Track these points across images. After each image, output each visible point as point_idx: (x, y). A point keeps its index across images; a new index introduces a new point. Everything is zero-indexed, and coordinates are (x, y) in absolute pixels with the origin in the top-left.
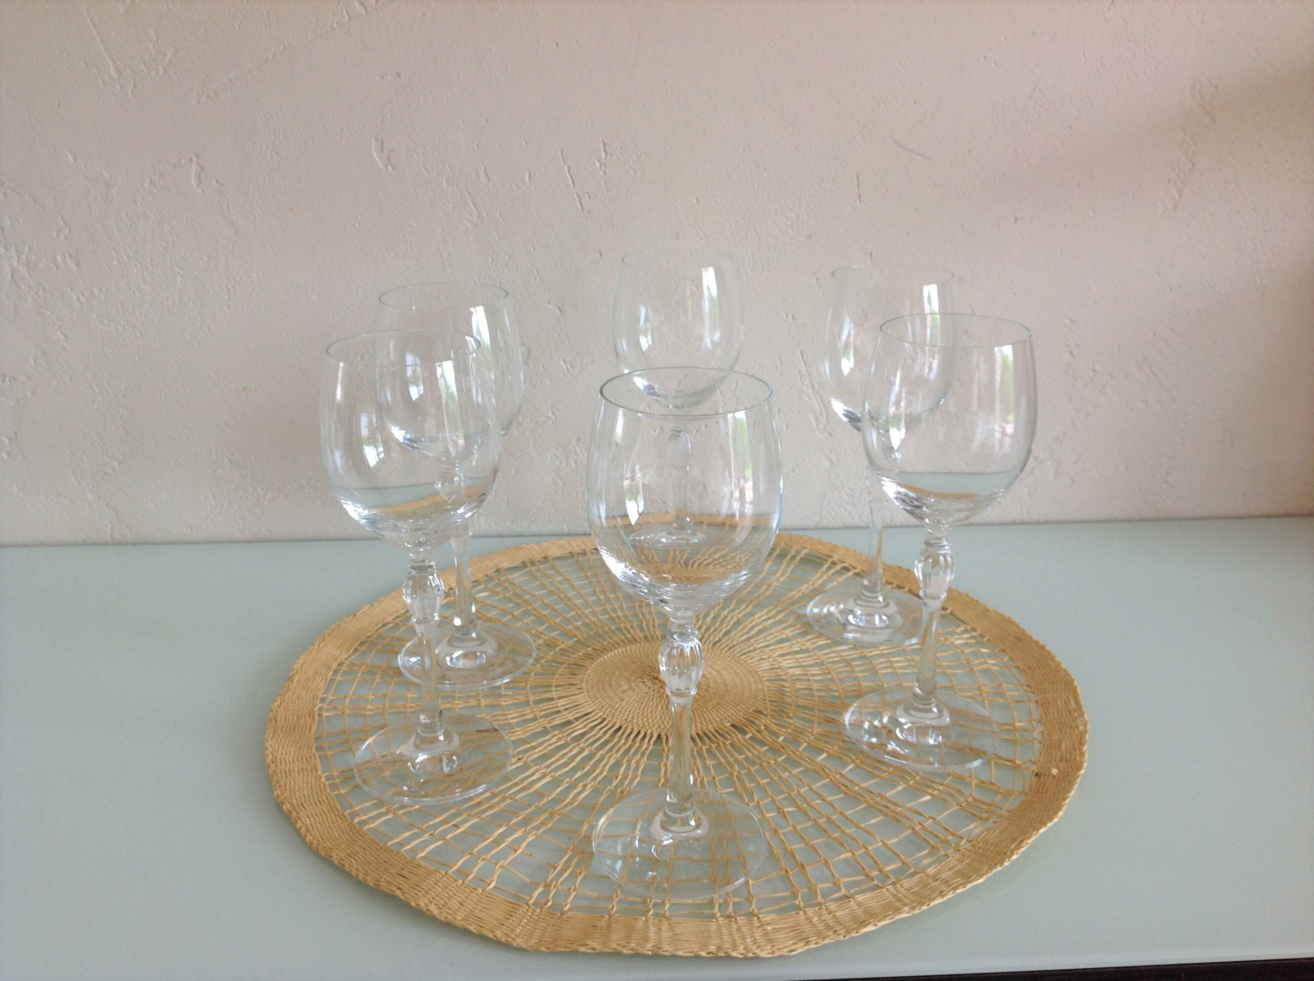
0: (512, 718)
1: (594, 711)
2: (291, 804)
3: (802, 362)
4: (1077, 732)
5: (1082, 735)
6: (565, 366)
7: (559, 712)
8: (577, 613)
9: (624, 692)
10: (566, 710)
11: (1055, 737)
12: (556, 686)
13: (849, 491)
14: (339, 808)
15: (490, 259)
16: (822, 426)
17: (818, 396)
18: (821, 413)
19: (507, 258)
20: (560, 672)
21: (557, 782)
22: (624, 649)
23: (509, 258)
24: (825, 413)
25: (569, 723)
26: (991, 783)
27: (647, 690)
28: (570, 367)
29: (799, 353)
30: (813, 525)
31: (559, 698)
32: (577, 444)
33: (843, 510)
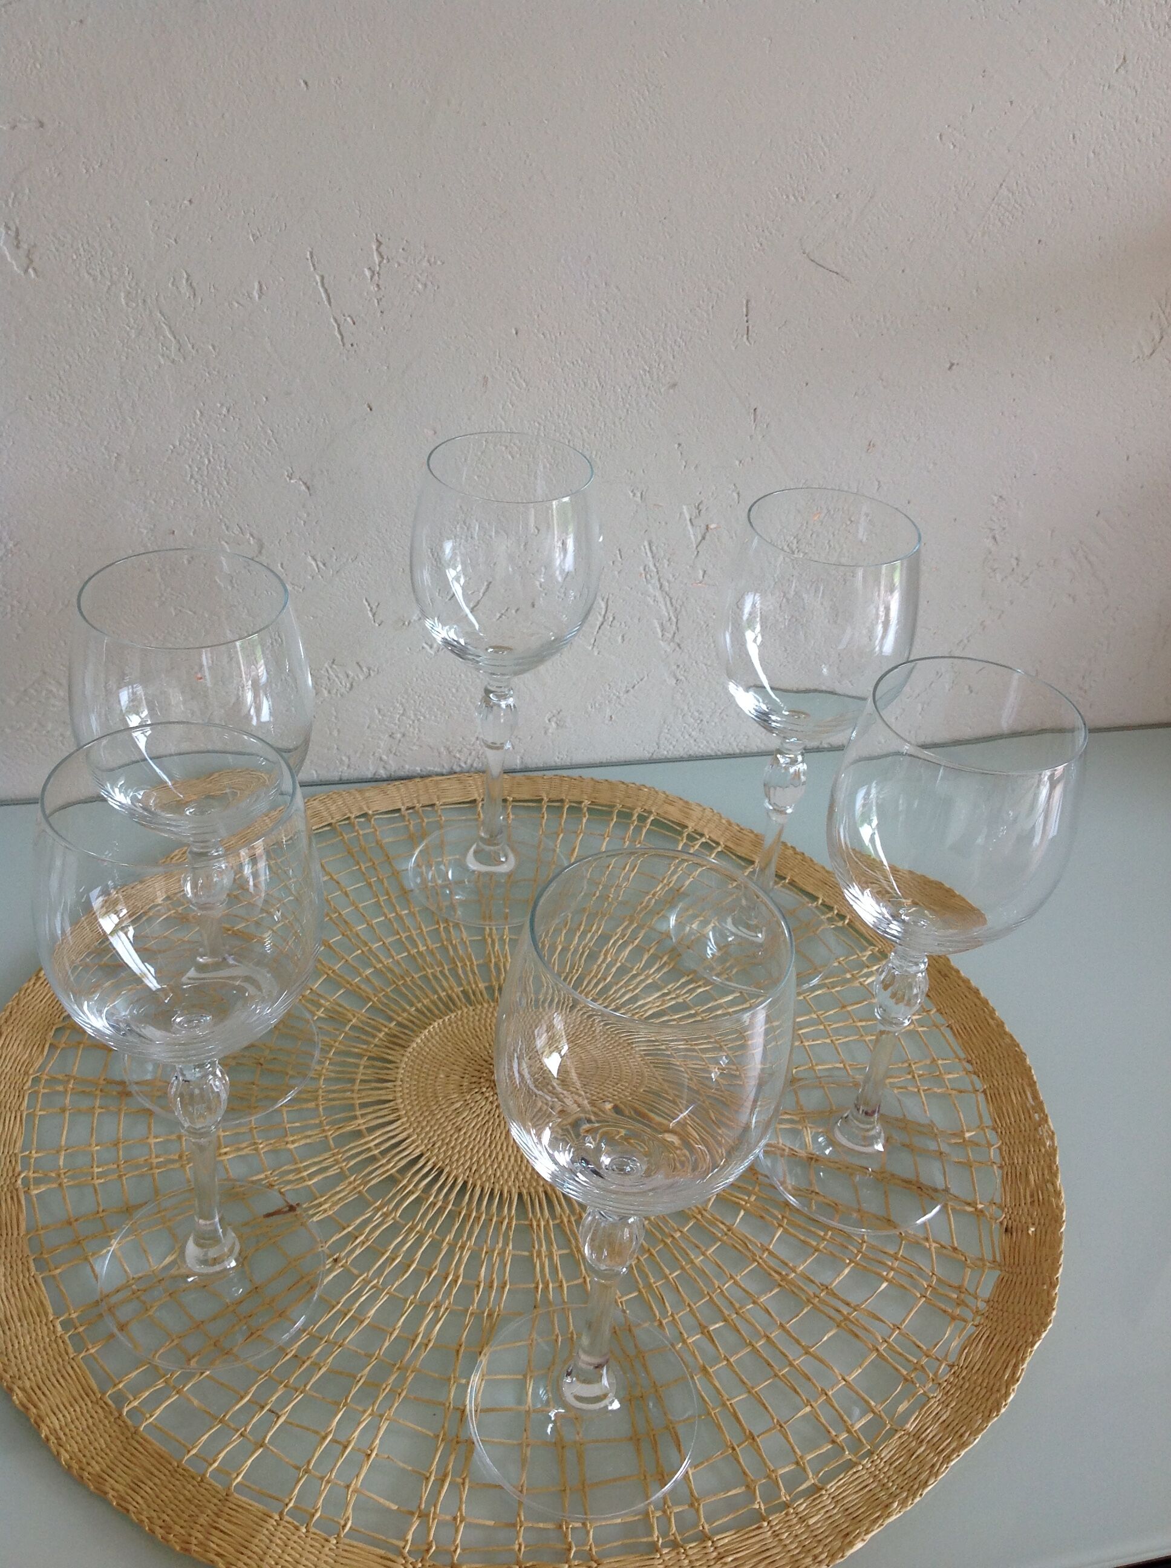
0: (311, 1176)
1: (421, 1155)
2: (23, 1390)
3: (649, 554)
4: (1043, 1150)
5: (1052, 1154)
6: (313, 563)
7: (374, 1159)
8: (363, 951)
9: (458, 1112)
10: (384, 1153)
11: (1018, 1160)
12: (363, 1106)
13: (696, 714)
14: (95, 1387)
15: (198, 413)
16: (669, 635)
17: (668, 599)
18: (670, 619)
19: (224, 411)
20: (360, 1077)
21: (395, 1304)
22: (440, 1021)
23: (228, 411)
24: (674, 620)
25: (392, 1180)
26: (955, 1249)
27: (488, 1107)
28: (321, 565)
29: (646, 543)
31: (371, 1130)
33: (687, 737)
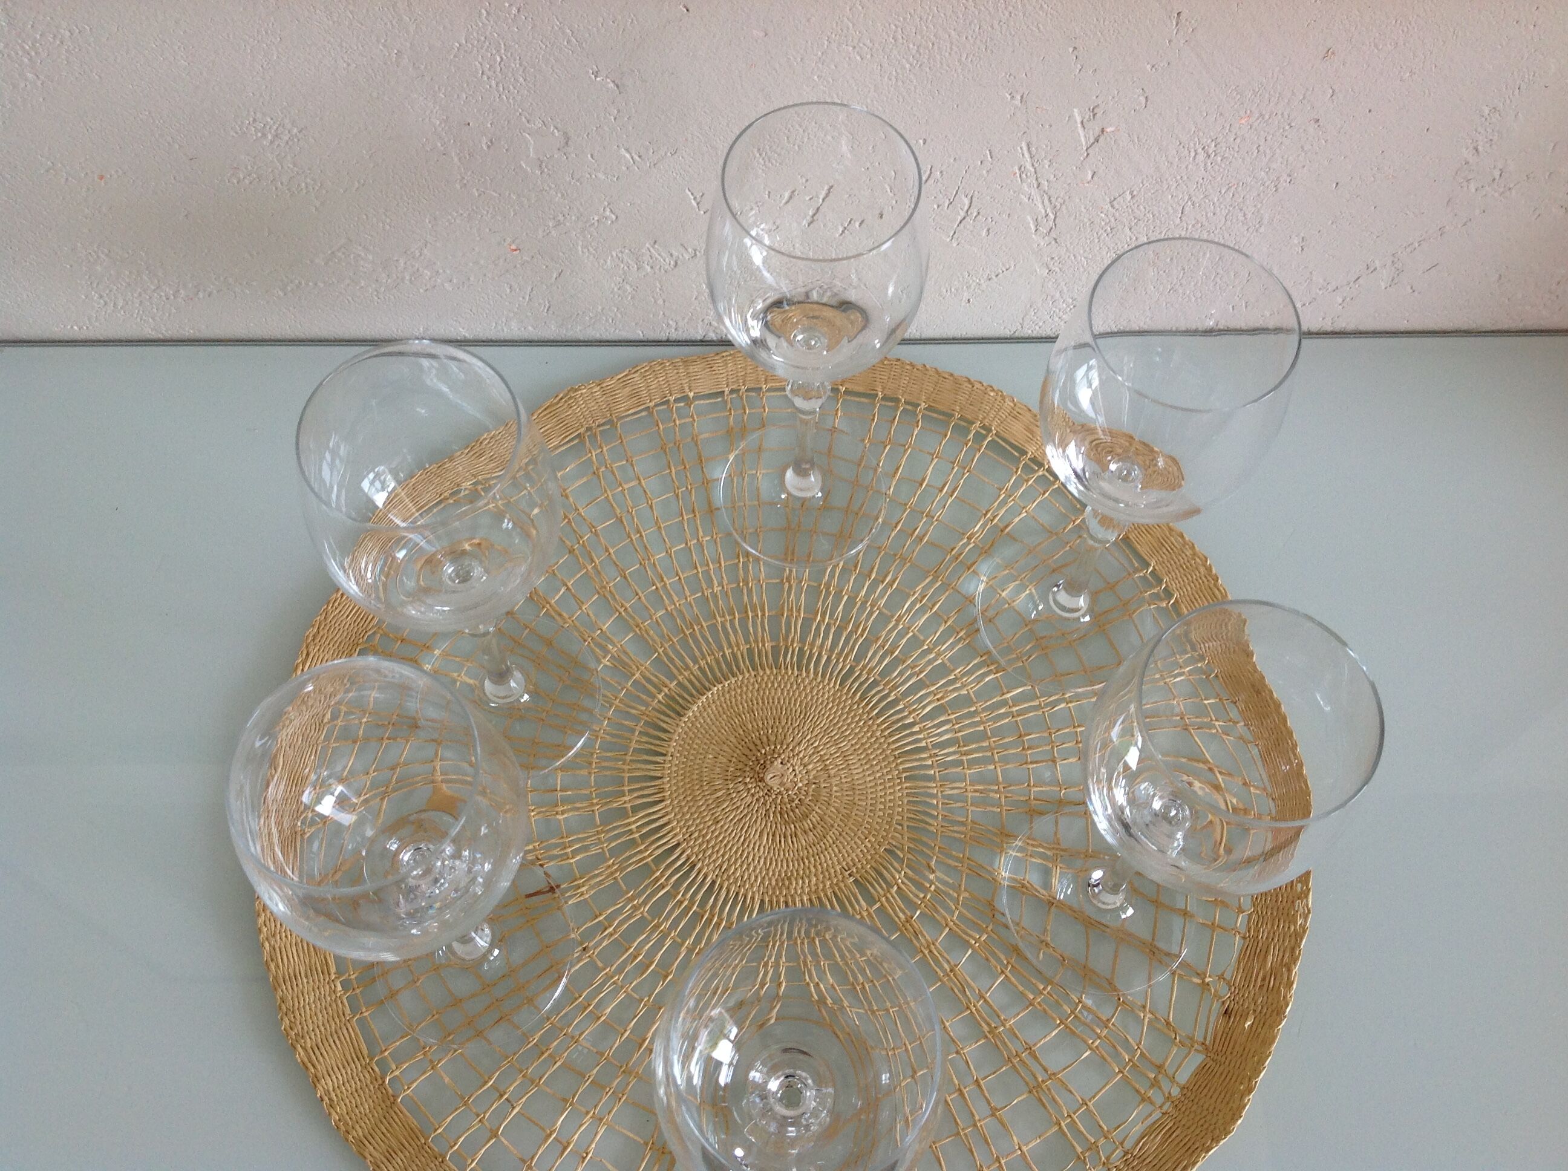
0: (575, 853)
1: (678, 845)
3: (1027, 155)
4: (1292, 928)
5: (1298, 936)
6: (628, 156)
7: (633, 843)
8: (657, 588)
9: (719, 802)
10: (643, 837)
11: (1263, 936)
12: (632, 780)
15: (483, 11)
16: (1043, 230)
17: (1046, 197)
18: (1047, 215)
19: (514, 11)
20: (633, 745)
21: (631, 1002)
22: (720, 686)
23: (519, 11)
24: (1052, 216)
25: (646, 870)
26: (1168, 1023)
27: (749, 799)
28: (636, 157)
29: (1024, 145)
30: (1008, 333)
31: (636, 809)
32: (653, 247)
33: (1056, 319)
